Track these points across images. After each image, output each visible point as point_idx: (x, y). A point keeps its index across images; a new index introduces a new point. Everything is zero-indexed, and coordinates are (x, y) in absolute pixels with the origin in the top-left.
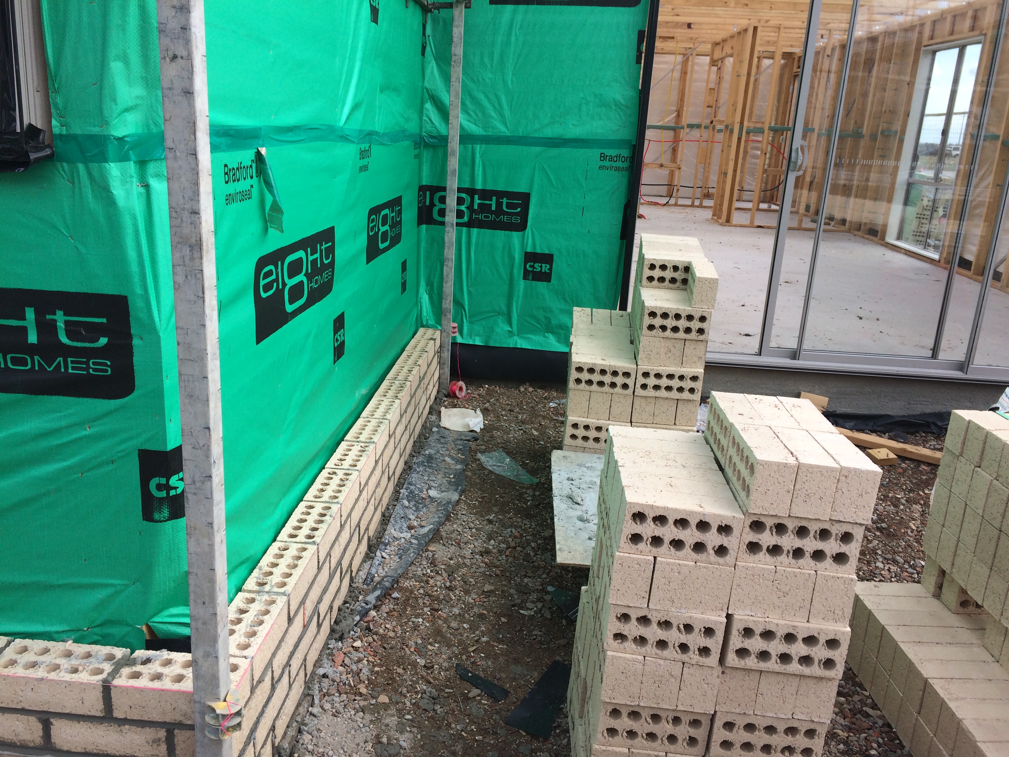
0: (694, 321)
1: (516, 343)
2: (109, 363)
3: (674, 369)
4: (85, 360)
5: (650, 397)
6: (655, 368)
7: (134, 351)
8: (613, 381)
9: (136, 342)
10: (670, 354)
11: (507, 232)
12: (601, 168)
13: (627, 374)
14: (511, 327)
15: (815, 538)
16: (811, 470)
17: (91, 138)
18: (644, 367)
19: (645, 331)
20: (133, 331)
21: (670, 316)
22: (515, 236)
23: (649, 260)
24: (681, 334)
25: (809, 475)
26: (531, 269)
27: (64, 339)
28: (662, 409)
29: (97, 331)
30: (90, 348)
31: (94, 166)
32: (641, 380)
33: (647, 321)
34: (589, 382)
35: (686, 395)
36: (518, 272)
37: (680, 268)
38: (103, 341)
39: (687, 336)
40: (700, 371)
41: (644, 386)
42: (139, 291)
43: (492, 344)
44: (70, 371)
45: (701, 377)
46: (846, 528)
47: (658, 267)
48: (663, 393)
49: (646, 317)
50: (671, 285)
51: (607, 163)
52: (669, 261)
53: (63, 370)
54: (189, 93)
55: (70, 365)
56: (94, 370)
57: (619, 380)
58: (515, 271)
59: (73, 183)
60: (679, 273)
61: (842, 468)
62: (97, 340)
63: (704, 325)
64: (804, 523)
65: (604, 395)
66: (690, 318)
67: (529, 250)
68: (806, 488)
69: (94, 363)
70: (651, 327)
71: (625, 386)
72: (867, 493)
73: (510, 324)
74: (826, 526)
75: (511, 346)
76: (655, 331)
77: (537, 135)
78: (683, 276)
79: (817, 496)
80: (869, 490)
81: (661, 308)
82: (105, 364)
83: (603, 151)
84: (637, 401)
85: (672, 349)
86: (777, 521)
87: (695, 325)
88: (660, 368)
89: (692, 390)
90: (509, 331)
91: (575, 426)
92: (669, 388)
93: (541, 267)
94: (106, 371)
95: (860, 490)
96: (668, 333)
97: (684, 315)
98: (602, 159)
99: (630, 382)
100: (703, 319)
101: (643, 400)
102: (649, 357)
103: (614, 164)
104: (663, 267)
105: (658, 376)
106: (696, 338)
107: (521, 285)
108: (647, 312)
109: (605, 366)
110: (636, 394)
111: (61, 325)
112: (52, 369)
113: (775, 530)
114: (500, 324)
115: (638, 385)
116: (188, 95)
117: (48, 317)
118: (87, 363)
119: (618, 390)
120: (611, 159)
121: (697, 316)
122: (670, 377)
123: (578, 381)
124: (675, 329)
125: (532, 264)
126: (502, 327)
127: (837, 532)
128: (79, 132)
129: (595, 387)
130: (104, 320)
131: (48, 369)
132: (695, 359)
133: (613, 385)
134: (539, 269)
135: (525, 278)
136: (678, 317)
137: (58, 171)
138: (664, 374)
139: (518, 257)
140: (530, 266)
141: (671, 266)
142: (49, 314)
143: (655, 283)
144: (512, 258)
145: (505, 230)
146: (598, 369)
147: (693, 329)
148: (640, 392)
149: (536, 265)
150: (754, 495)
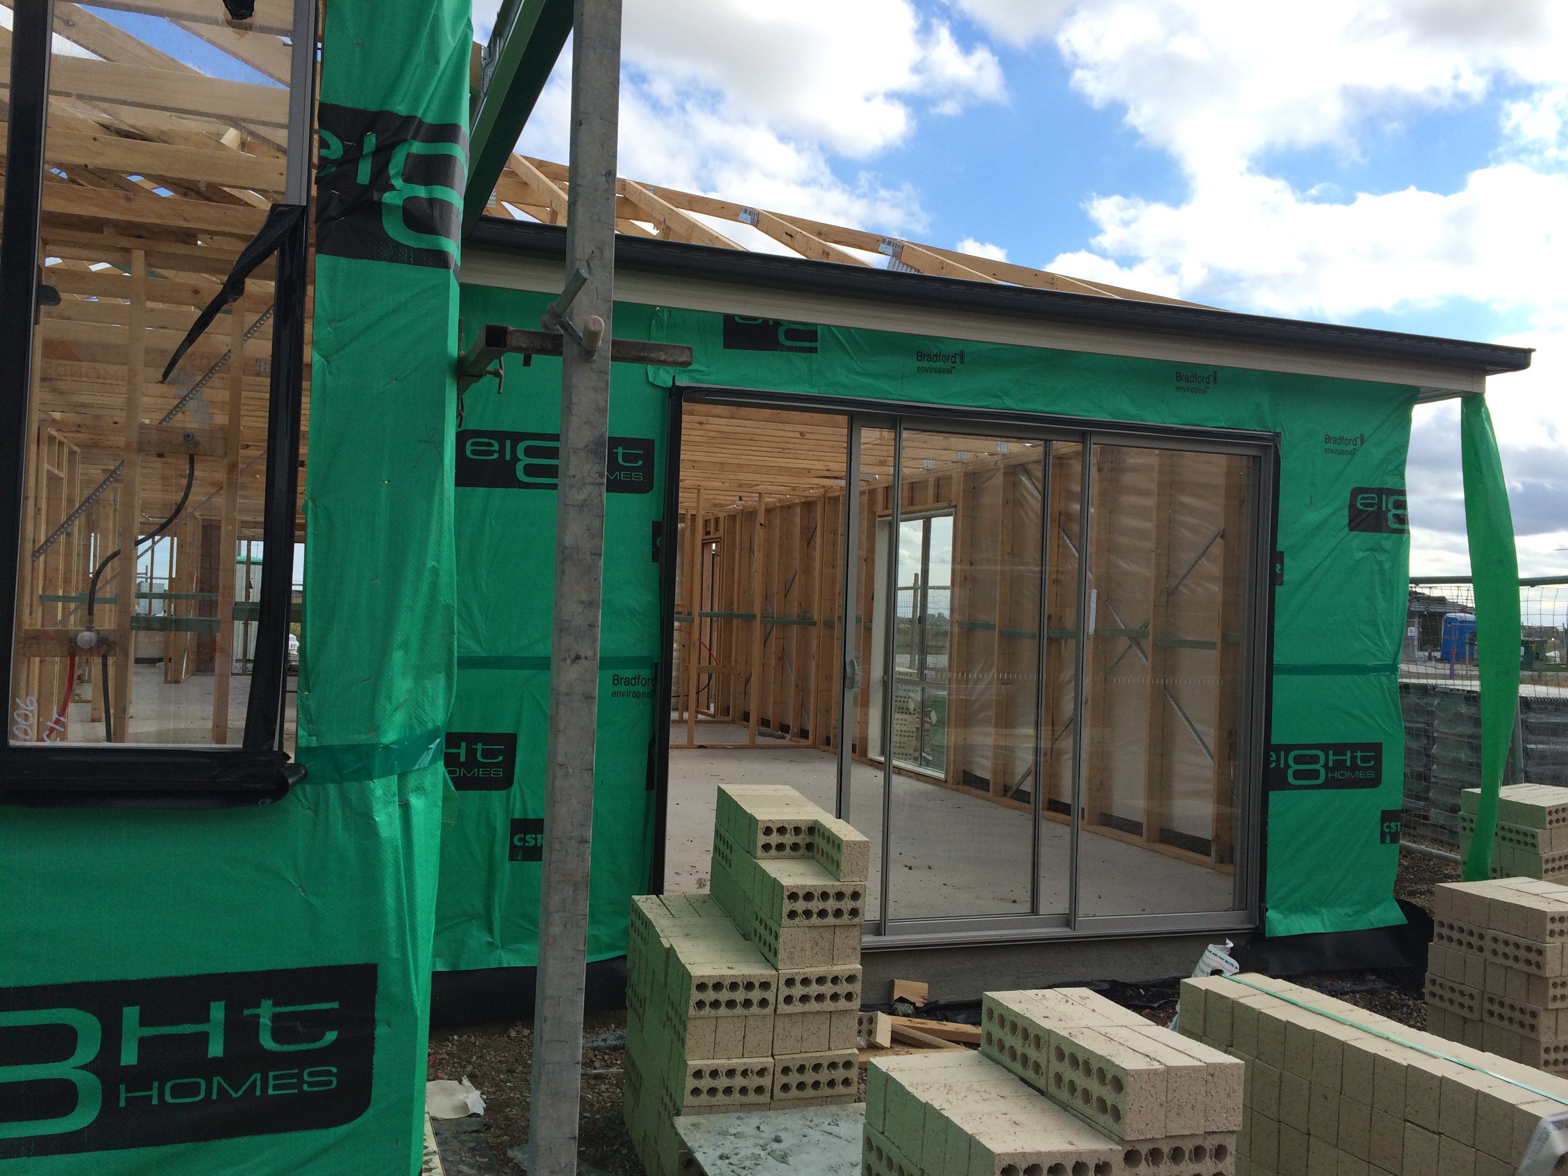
0: (846, 900)
1: (500, 961)
2: (334, 1070)
3: (825, 968)
4: (296, 1071)
5: (796, 1014)
6: (801, 971)
7: (375, 1045)
8: (748, 997)
9: (381, 1031)
10: (817, 949)
11: (483, 792)
12: (614, 694)
13: (765, 986)
14: (493, 938)
15: (1191, 1160)
16: (1179, 1073)
17: (354, 749)
18: (787, 971)
19: (785, 921)
20: (378, 1015)
21: (816, 895)
22: (496, 797)
23: (764, 822)
24: (830, 920)
25: (1178, 1080)
26: (520, 844)
27: (267, 1042)
28: (812, 1029)
29: (324, 1021)
30: (308, 1051)
31: (352, 787)
32: (785, 991)
33: (787, 906)
34: (715, 1004)
35: (842, 1004)
36: (502, 850)
37: (803, 828)
38: (331, 1036)
39: (838, 921)
40: (856, 967)
41: (788, 1000)
42: (394, 954)
43: (463, 967)
44: (271, 1092)
45: (860, 977)
46: (1218, 1140)
47: (775, 830)
48: (813, 1006)
49: (786, 901)
50: (793, 853)
51: (622, 688)
52: (789, 821)
53: (258, 1093)
54: (591, 698)
55: (271, 1083)
56: (310, 1084)
57: (756, 995)
58: (497, 849)
59: (316, 811)
60: (802, 836)
61: (1208, 1065)
62: (321, 1037)
63: (858, 904)
64: (1178, 1143)
65: (736, 1020)
66: (840, 896)
67: (517, 815)
68: (1178, 1097)
69: (310, 1075)
70: (792, 914)
71: (763, 1003)
72: (1234, 1092)
73: (491, 933)
74: (1199, 1142)
75: (493, 966)
76: (797, 919)
77: (524, 654)
78: (808, 839)
79: (1189, 1106)
80: (1236, 1087)
81: (804, 887)
82: (329, 1073)
83: (617, 672)
84: (779, 1024)
85: (820, 941)
86: (1151, 1146)
87: (847, 905)
88: (806, 970)
89: (849, 996)
90: (489, 943)
91: (698, 1074)
92: (820, 998)
93: (536, 839)
94: (331, 1082)
95: (1228, 1089)
96: (815, 920)
97: (832, 893)
98: (616, 682)
99: (770, 995)
100: (855, 896)
101: (787, 1020)
102: (791, 958)
103: (631, 688)
104: (782, 830)
105: (806, 982)
106: (849, 923)
107: (506, 868)
108: (786, 894)
109: (736, 976)
110: (778, 1012)
111: (265, 1021)
112: (240, 1093)
113: (1150, 1159)
114: (475, 933)
115: (781, 999)
116: (590, 700)
117: (247, 1012)
118: (300, 1076)
119: (755, 1009)
120: (628, 682)
121: (848, 892)
122: (821, 980)
123: (700, 1004)
124: (822, 914)
125: (522, 836)
126: (478, 937)
127: (1211, 1147)
128: (336, 742)
129: (723, 1011)
130: (336, 1005)
131: (234, 1095)
132: (849, 951)
133: (747, 1003)
134: (533, 843)
135: (512, 858)
136: (824, 896)
137: (298, 798)
138: (814, 978)
139: (501, 826)
140: (519, 840)
141: (792, 827)
142: (248, 1008)
143: (773, 852)
144: (492, 830)
145: (480, 790)
146: (727, 983)
147: (845, 911)
148: (783, 1008)
149: (528, 837)
150: (1129, 1117)
